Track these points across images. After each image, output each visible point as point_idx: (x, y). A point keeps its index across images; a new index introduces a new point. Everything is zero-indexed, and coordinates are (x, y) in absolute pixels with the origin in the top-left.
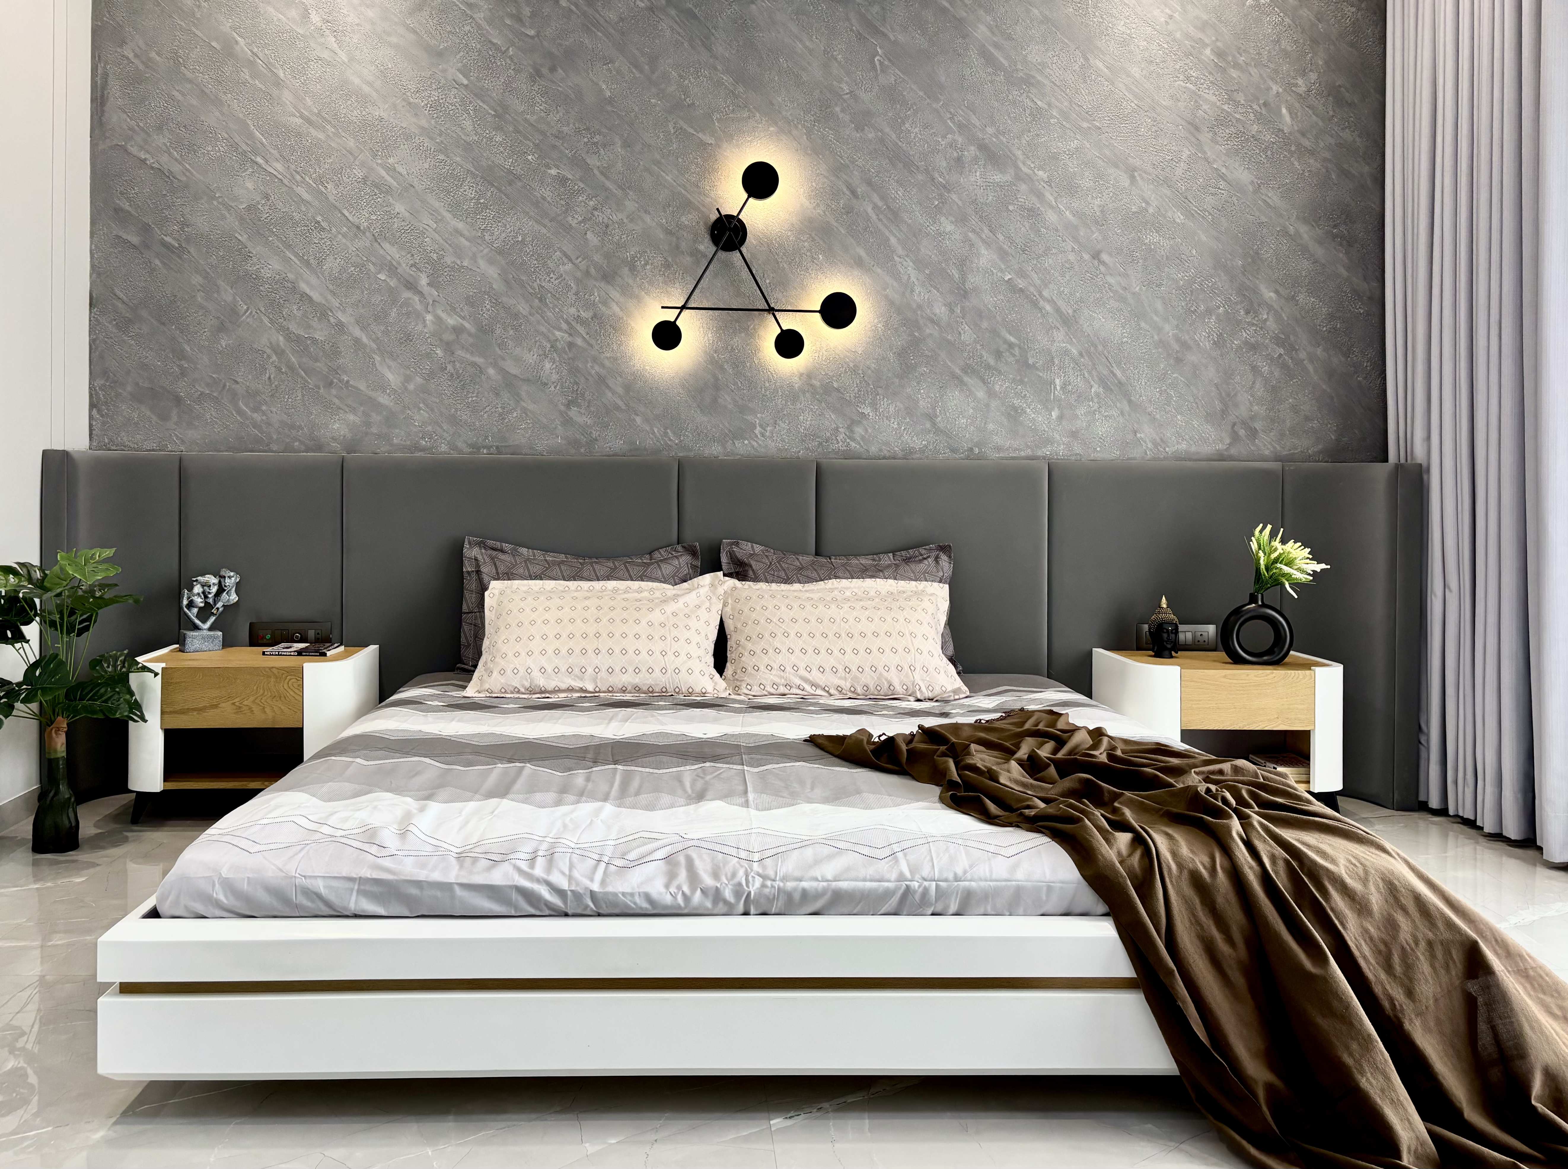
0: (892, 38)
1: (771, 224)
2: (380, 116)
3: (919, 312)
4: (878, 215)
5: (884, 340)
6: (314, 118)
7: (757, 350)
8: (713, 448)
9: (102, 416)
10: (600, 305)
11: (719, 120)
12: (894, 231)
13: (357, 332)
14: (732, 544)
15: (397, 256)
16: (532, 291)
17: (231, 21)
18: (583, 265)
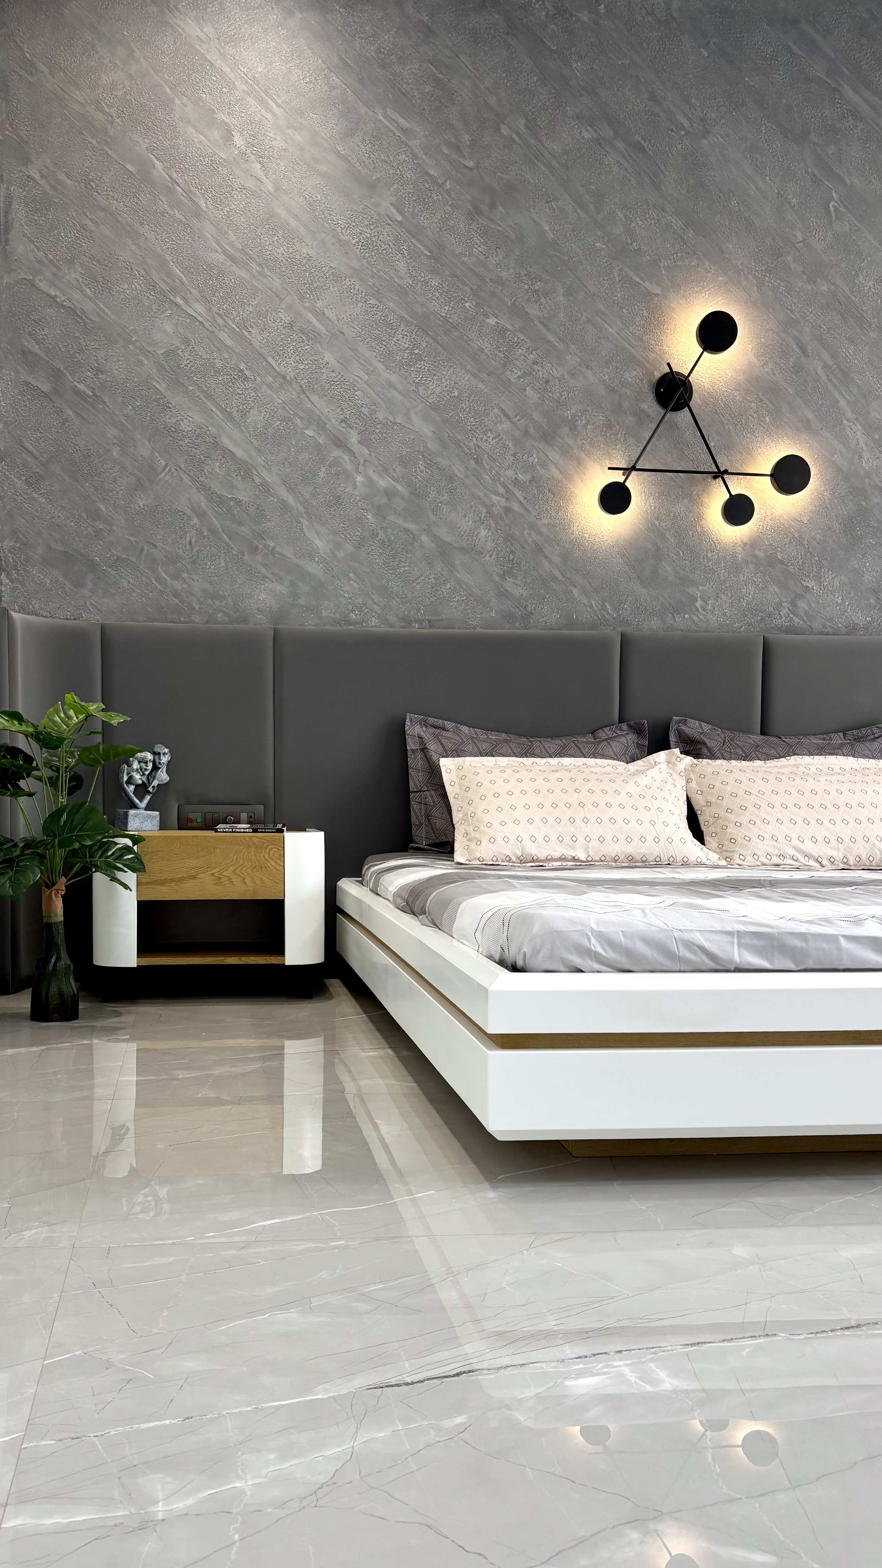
0: (847, 181)
1: (718, 382)
2: (308, 254)
3: (867, 480)
4: (828, 376)
5: (830, 509)
6: (238, 255)
7: (700, 517)
8: (652, 622)
9: (12, 581)
10: (538, 467)
11: (666, 268)
12: (844, 393)
13: (283, 492)
14: (680, 721)
15: (326, 410)
16: (468, 451)
17: (147, 141)
18: (522, 423)
